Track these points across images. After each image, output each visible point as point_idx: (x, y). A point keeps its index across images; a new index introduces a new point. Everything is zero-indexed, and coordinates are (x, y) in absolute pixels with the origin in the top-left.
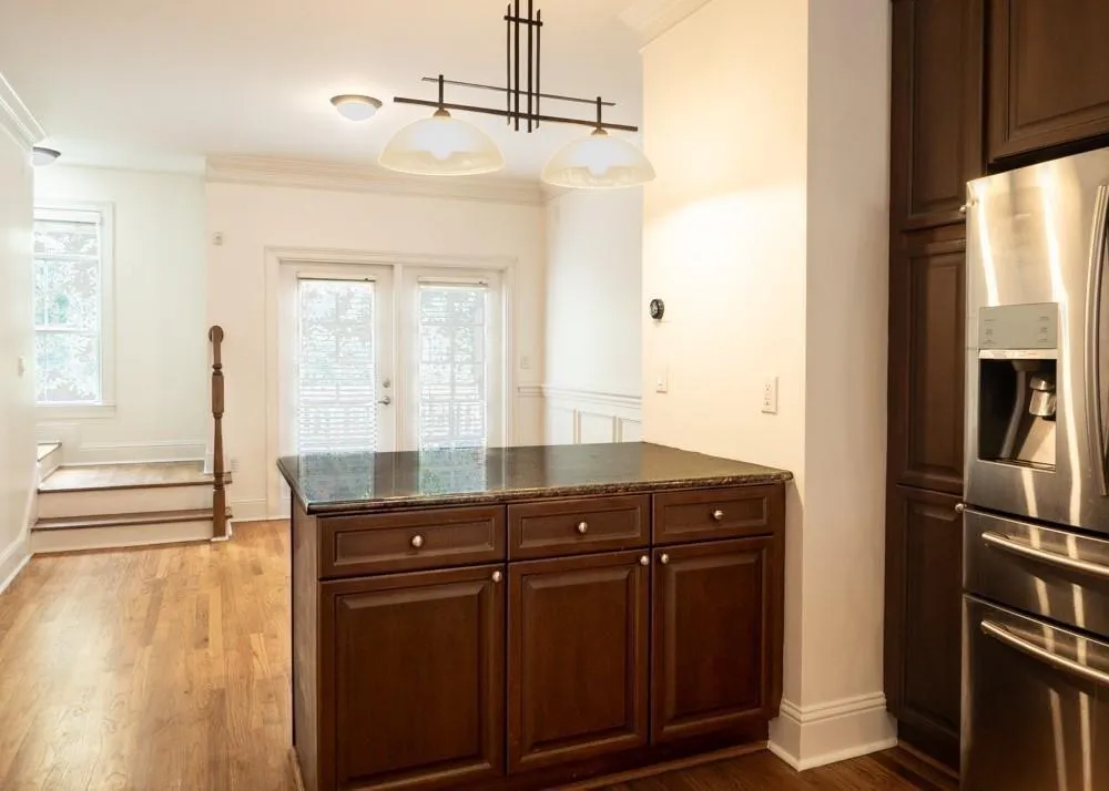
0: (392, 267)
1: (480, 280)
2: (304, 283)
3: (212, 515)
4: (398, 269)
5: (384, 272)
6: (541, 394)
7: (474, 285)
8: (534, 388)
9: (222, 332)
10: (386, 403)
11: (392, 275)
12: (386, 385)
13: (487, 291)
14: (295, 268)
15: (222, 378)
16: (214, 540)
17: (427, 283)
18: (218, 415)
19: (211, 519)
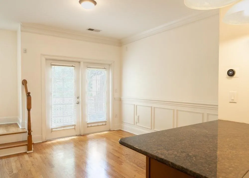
0: (79, 62)
1: (105, 67)
2: (53, 66)
3: (27, 143)
4: (82, 63)
5: (78, 63)
6: (120, 100)
7: (103, 68)
8: (118, 98)
9: (27, 82)
10: (78, 103)
11: (80, 65)
12: (78, 98)
13: (106, 71)
14: (51, 61)
15: (31, 97)
16: (28, 152)
17: (90, 68)
18: (29, 110)
19: (27, 145)
